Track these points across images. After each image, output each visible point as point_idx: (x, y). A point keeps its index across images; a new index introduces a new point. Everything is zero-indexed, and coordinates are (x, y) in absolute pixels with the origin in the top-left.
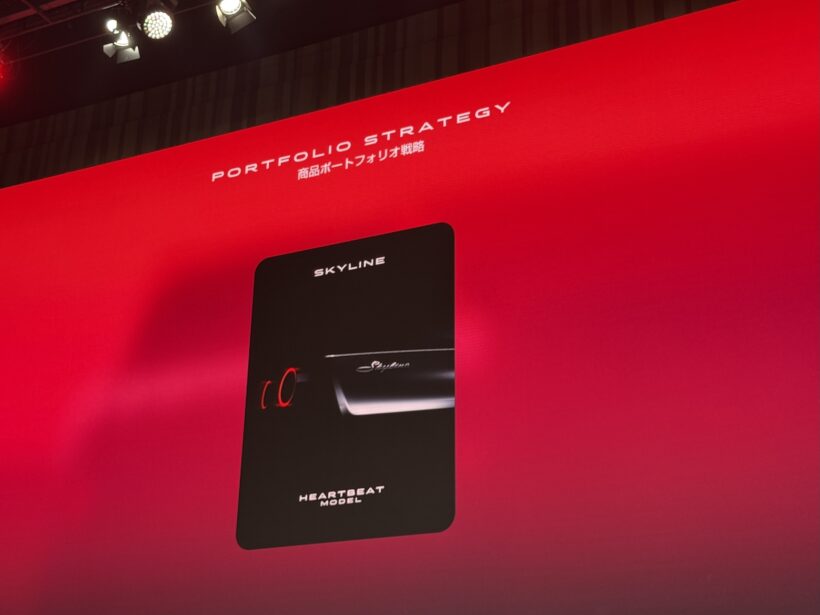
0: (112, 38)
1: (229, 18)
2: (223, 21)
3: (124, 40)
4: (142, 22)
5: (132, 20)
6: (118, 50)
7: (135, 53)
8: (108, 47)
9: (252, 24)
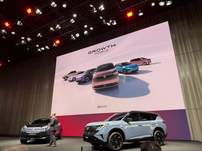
0: (72, 37)
1: (86, 34)
2: (85, 34)
3: (74, 37)
4: (76, 35)
5: (74, 35)
6: (73, 39)
7: (75, 39)
8: (72, 38)
9: (89, 34)
